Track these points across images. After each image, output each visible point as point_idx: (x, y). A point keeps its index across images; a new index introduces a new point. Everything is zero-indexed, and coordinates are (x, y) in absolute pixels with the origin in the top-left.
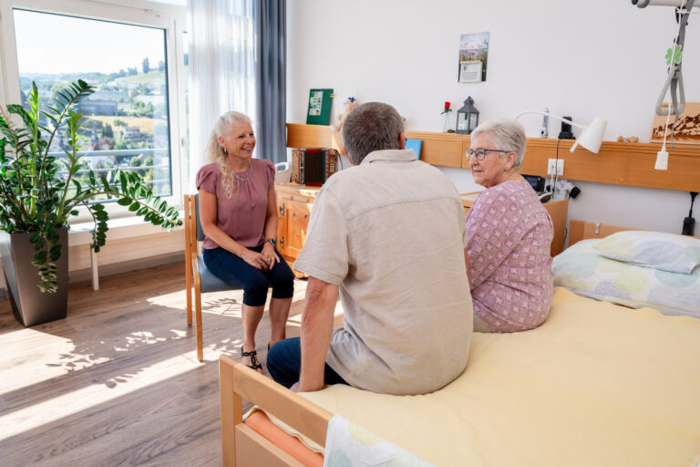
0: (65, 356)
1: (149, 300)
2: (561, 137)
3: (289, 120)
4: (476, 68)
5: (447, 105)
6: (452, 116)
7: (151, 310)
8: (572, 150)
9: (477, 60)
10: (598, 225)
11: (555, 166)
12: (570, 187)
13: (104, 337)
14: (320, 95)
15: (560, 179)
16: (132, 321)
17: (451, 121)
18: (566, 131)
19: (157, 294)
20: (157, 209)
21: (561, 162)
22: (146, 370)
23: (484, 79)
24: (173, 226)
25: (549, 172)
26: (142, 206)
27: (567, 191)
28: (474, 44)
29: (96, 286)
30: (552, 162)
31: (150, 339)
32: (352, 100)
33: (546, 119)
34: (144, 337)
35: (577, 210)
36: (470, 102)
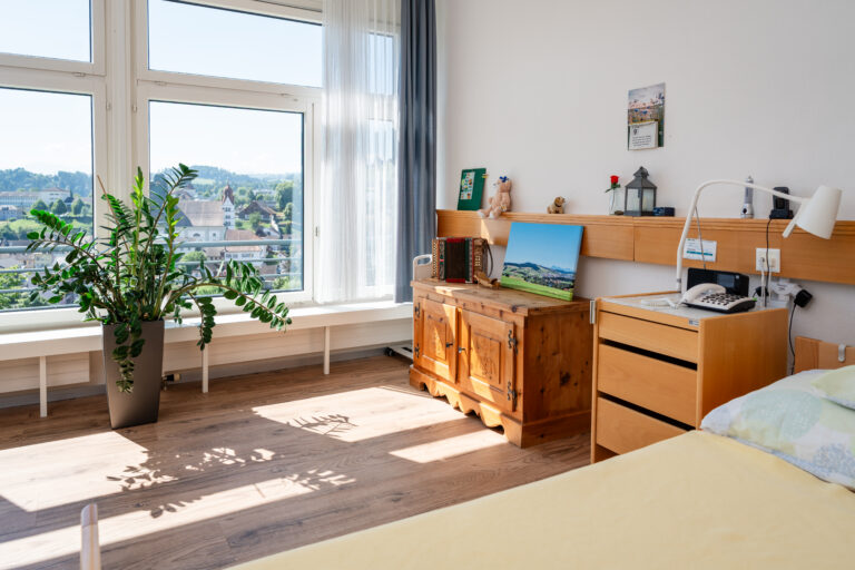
0: (132, 469)
1: (254, 409)
2: (773, 216)
3: (438, 207)
4: (650, 130)
5: (615, 180)
6: (621, 192)
7: (247, 422)
8: (786, 234)
9: (649, 118)
10: (842, 347)
11: (767, 258)
12: (794, 290)
13: (180, 450)
14: (471, 176)
15: (776, 277)
16: (221, 433)
17: (617, 200)
18: (782, 209)
19: (263, 402)
20: (265, 305)
21: (775, 254)
22: (205, 498)
23: (660, 143)
24: (282, 324)
25: (758, 267)
26: (248, 301)
27: (791, 296)
28: (646, 100)
29: (205, 389)
30: (760, 252)
31: (231, 458)
32: (504, 179)
33: (749, 192)
34: (223, 456)
35: (807, 324)
36: (642, 174)
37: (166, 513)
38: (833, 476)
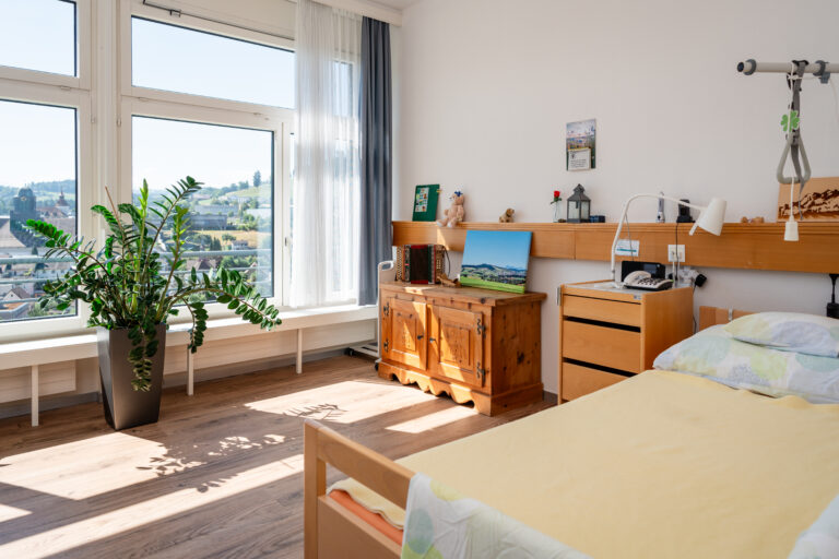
0: (156, 459)
2: (679, 221)
3: (393, 219)
4: (585, 155)
5: (557, 194)
6: (563, 205)
7: (245, 415)
8: (691, 233)
9: (584, 147)
10: (730, 311)
11: (676, 252)
12: (694, 274)
13: (195, 441)
14: (426, 191)
15: (682, 266)
16: (225, 426)
17: (562, 210)
18: (685, 215)
19: (253, 400)
20: (256, 307)
21: (681, 248)
22: (241, 475)
23: (593, 165)
24: (272, 325)
25: (670, 259)
26: (241, 304)
27: (692, 279)
28: (582, 132)
29: (191, 391)
30: (671, 248)
31: (245, 443)
32: (459, 194)
33: (661, 203)
34: (239, 442)
35: (703, 298)
36: (580, 190)
37: (210, 488)
38: (742, 385)
